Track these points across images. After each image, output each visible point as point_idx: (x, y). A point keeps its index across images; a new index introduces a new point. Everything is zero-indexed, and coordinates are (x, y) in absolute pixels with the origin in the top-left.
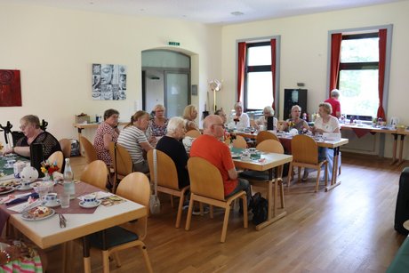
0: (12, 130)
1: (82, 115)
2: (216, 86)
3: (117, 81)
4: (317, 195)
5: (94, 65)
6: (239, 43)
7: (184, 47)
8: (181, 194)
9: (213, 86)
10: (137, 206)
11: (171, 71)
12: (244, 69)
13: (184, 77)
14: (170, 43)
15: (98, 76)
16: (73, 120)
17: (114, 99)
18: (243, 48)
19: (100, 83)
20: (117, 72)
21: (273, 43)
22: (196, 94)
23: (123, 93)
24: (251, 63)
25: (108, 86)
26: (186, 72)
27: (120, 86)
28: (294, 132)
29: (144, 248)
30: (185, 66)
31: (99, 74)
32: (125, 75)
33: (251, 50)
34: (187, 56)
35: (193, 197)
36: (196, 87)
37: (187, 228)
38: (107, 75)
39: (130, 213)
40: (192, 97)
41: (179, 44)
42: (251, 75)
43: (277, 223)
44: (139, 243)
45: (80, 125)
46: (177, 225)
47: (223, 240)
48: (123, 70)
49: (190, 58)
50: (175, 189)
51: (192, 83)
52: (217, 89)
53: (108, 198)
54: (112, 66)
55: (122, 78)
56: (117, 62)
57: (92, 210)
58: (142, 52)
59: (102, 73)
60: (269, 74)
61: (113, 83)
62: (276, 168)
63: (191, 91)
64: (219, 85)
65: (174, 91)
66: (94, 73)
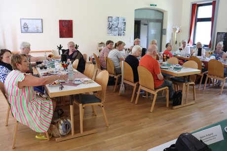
1: (102, 43)
3: (121, 26)
4: (221, 96)
5: (109, 17)
6: (193, 4)
7: (159, 7)
8: (135, 85)
9: (175, 29)
11: (151, 20)
12: (195, 19)
13: (159, 24)
14: (151, 5)
15: (111, 23)
16: (97, 45)
17: (119, 35)
18: (195, 7)
19: (111, 27)
20: (121, 21)
21: (213, 4)
22: (165, 34)
23: (124, 32)
24: (199, 16)
25: (116, 28)
26: (161, 21)
27: (122, 29)
28: (213, 57)
30: (159, 17)
32: (125, 23)
33: (200, 8)
34: (161, 12)
35: (141, 87)
36: (165, 30)
37: (136, 102)
38: (115, 22)
40: (163, 35)
41: (156, 5)
42: (198, 23)
44: (100, 103)
45: (100, 48)
46: (132, 101)
47: (151, 111)
48: (124, 20)
49: (163, 13)
50: (131, 82)
51: (164, 28)
52: (177, 31)
53: (87, 81)
54: (118, 18)
55: (123, 24)
56: (121, 16)
58: (135, 10)
59: (113, 21)
60: (210, 23)
61: (119, 27)
63: (162, 32)
64: (178, 29)
65: (153, 31)
66: (108, 21)
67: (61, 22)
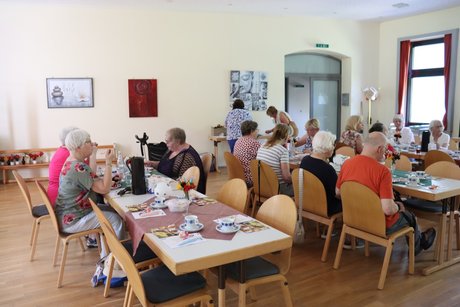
0: (148, 142)
1: (219, 127)
2: (371, 94)
3: (257, 89)
5: (232, 72)
6: (402, 43)
7: (333, 49)
8: (329, 223)
9: (367, 95)
10: (282, 236)
11: (318, 77)
12: (407, 73)
13: (334, 84)
14: (317, 46)
15: (237, 84)
16: (209, 132)
18: (406, 48)
19: (238, 92)
20: (257, 80)
21: (447, 40)
22: (347, 104)
23: (264, 103)
24: (417, 65)
25: (247, 95)
26: (336, 78)
27: (260, 95)
29: (286, 284)
30: (334, 71)
31: (237, 81)
32: (266, 83)
33: (417, 50)
34: (337, 60)
35: (346, 230)
36: (347, 96)
38: (246, 83)
39: (273, 242)
40: (343, 108)
41: (327, 46)
42: (416, 81)
43: (452, 268)
44: (280, 277)
45: (216, 138)
46: (323, 259)
48: (264, 77)
49: (341, 62)
50: (323, 216)
51: (343, 92)
52: (373, 98)
53: (248, 223)
54: (252, 73)
55: (262, 86)
56: (258, 68)
57: (230, 236)
58: (286, 56)
59: (241, 80)
60: (441, 79)
61: (253, 91)
62: (453, 198)
63: (341, 100)
64: (375, 93)
65: (321, 100)
66: (232, 81)
67: (132, 83)
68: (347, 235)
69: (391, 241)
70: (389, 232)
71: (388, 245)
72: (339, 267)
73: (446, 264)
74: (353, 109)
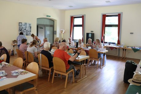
1: (15, 41)
2: (63, 31)
3: (28, 29)
4: (97, 70)
5: (19, 23)
6: (71, 17)
7: (52, 17)
8: (50, 70)
9: (62, 31)
10: (34, 75)
11: (47, 26)
12: (73, 26)
13: (52, 28)
14: (47, 16)
15: (21, 27)
16: (11, 42)
17: (26, 35)
19: (21, 29)
20: (28, 26)
21: (83, 17)
22: (56, 34)
23: (30, 33)
24: (75, 24)
26: (53, 26)
27: (29, 31)
28: (90, 48)
29: (36, 90)
30: (52, 24)
31: (21, 26)
32: (31, 27)
33: (75, 19)
34: (53, 21)
35: (55, 71)
36: (56, 31)
38: (24, 27)
39: (31, 77)
40: (54, 35)
41: (50, 16)
42: (75, 28)
43: (84, 80)
44: (34, 88)
45: (14, 44)
46: (48, 81)
47: (65, 87)
48: (30, 25)
50: (48, 68)
51: (55, 30)
52: (63, 32)
53: (23, 72)
54: (26, 23)
55: (30, 28)
56: (28, 22)
58: (37, 19)
59: (22, 26)
60: (81, 28)
62: (84, 60)
63: (54, 33)
64: (64, 31)
65: (48, 33)
66: (19, 26)
68: (55, 73)
69: (67, 74)
70: (67, 71)
71: (67, 75)
72: (53, 83)
73: (83, 79)
74: (58, 36)
